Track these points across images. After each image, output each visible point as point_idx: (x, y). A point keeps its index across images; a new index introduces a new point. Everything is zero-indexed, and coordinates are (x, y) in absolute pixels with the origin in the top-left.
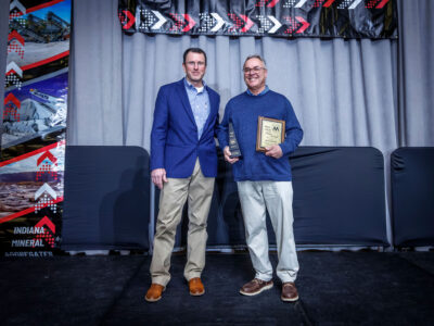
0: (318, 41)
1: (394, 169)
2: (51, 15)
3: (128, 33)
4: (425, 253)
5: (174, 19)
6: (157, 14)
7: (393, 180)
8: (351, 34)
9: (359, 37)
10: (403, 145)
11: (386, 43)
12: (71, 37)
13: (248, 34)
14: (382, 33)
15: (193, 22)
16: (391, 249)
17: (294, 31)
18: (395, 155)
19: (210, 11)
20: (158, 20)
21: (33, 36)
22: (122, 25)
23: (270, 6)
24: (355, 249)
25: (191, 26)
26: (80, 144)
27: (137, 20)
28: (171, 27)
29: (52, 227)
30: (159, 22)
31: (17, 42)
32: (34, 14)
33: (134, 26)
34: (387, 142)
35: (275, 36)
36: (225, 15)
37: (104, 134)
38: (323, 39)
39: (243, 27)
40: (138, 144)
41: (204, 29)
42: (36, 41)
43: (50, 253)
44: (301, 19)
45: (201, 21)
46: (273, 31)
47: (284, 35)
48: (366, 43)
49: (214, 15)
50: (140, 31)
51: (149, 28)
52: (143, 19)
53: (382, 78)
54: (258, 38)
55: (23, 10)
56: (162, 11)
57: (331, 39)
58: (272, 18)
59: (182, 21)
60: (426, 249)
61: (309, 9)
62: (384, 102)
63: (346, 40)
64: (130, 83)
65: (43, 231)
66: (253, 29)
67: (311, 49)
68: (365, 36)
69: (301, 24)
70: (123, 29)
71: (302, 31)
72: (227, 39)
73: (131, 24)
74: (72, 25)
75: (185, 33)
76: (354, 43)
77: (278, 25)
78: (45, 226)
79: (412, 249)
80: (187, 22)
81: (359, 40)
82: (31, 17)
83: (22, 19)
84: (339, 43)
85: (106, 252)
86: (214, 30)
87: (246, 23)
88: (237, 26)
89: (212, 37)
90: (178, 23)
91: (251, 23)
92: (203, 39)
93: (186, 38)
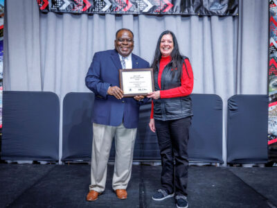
0: (179, 18)
1: (230, 110)
3: (44, 13)
4: (249, 168)
5: (75, 2)
7: (229, 118)
8: (204, 14)
9: (210, 15)
10: (238, 93)
11: (230, 19)
12: (4, 15)
13: (128, 13)
14: (227, 12)
15: (89, 5)
16: (225, 165)
17: (161, 11)
18: (231, 101)
20: (64, 3)
22: (39, 7)
24: (200, 164)
25: (88, 7)
26: (12, 90)
27: (50, 3)
28: (74, 8)
33: (47, 8)
34: (227, 91)
35: (148, 14)
37: (28, 83)
38: (183, 16)
39: (124, 7)
40: (51, 90)
41: (97, 10)
44: (167, 1)
45: (95, 3)
46: (146, 10)
47: (154, 13)
48: (215, 19)
50: (52, 11)
51: (58, 8)
52: (54, 3)
53: (226, 45)
54: (136, 16)
57: (189, 16)
58: (146, 1)
59: (82, 3)
60: (250, 166)
62: (226, 63)
63: (201, 17)
64: (46, 48)
66: (132, 10)
67: (174, 24)
68: (214, 14)
69: (166, 6)
70: (40, 10)
71: (167, 10)
72: (114, 16)
73: (45, 6)
74: (6, 7)
75: (83, 13)
76: (206, 19)
77: (150, 6)
79: (241, 166)
80: (85, 4)
81: (209, 17)
84: (195, 19)
85: (31, 162)
86: (104, 10)
87: (127, 5)
88: (120, 7)
89: (103, 15)
90: (78, 5)
91: (130, 4)
92: (96, 16)
93: (84, 17)
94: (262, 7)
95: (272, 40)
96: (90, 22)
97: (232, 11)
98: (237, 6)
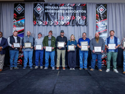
0: (71, 26)
2: (21, 22)
3: (35, 25)
6: (40, 21)
8: (78, 25)
9: (80, 25)
11: (85, 26)
12: (24, 26)
13: (58, 25)
14: (84, 24)
15: (47, 23)
17: (66, 24)
19: (50, 21)
21: (18, 26)
23: (62, 19)
27: (37, 23)
29: (21, 61)
30: (41, 23)
31: (15, 27)
32: (18, 22)
33: (36, 24)
36: (53, 21)
38: (72, 26)
41: (49, 24)
42: (18, 27)
43: (21, 66)
44: (68, 22)
46: (62, 24)
47: (64, 25)
48: (81, 26)
49: (51, 21)
51: (39, 24)
54: (60, 26)
55: (16, 21)
56: (41, 21)
57: (74, 26)
58: (62, 22)
61: (69, 20)
63: (77, 26)
65: (20, 62)
67: (70, 28)
69: (68, 23)
71: (68, 24)
72: (53, 26)
74: (25, 24)
76: (79, 26)
77: (63, 23)
78: (20, 61)
80: (46, 23)
81: (80, 26)
82: (17, 22)
83: (16, 23)
84: (76, 26)
86: (51, 24)
87: (57, 23)
88: (55, 24)
89: (51, 26)
90: (44, 23)
91: (58, 23)
92: (49, 26)
93: (46, 26)
94: (94, 23)
95: (97, 32)
96: (47, 27)
97: (86, 24)
98: (87, 23)
